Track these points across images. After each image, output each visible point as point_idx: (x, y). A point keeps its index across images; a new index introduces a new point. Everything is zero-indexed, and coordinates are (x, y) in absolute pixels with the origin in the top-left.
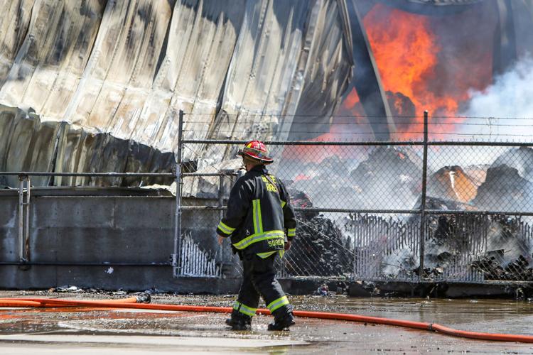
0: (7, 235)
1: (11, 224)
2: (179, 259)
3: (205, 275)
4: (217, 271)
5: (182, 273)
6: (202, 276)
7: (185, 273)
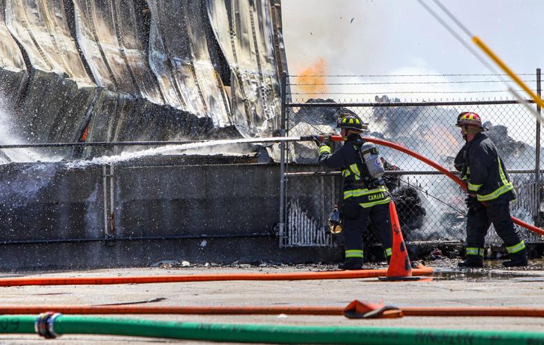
0: (89, 209)
1: (92, 198)
2: (286, 229)
3: (314, 244)
4: (328, 239)
5: (290, 243)
6: (311, 245)
7: (293, 243)
